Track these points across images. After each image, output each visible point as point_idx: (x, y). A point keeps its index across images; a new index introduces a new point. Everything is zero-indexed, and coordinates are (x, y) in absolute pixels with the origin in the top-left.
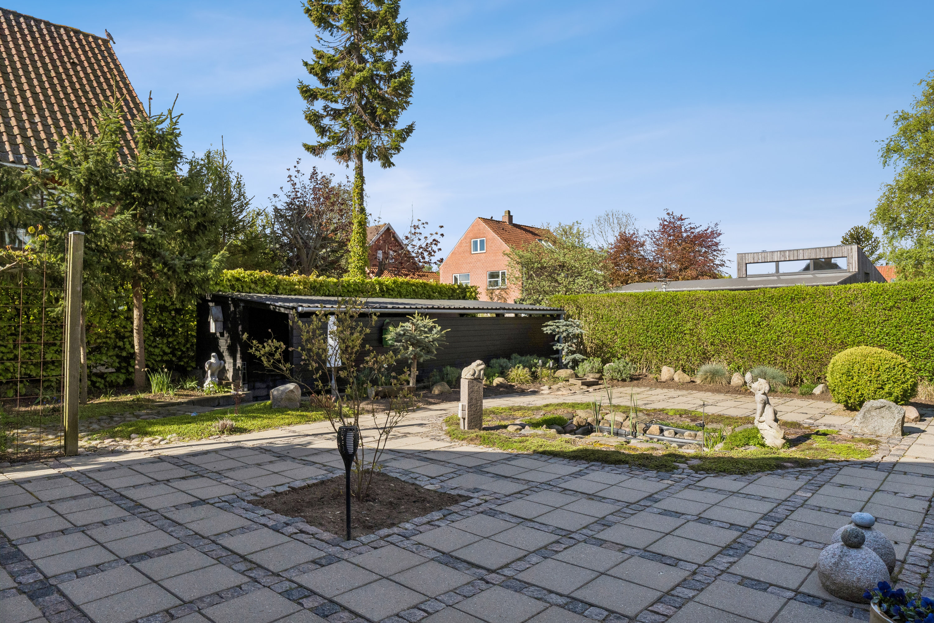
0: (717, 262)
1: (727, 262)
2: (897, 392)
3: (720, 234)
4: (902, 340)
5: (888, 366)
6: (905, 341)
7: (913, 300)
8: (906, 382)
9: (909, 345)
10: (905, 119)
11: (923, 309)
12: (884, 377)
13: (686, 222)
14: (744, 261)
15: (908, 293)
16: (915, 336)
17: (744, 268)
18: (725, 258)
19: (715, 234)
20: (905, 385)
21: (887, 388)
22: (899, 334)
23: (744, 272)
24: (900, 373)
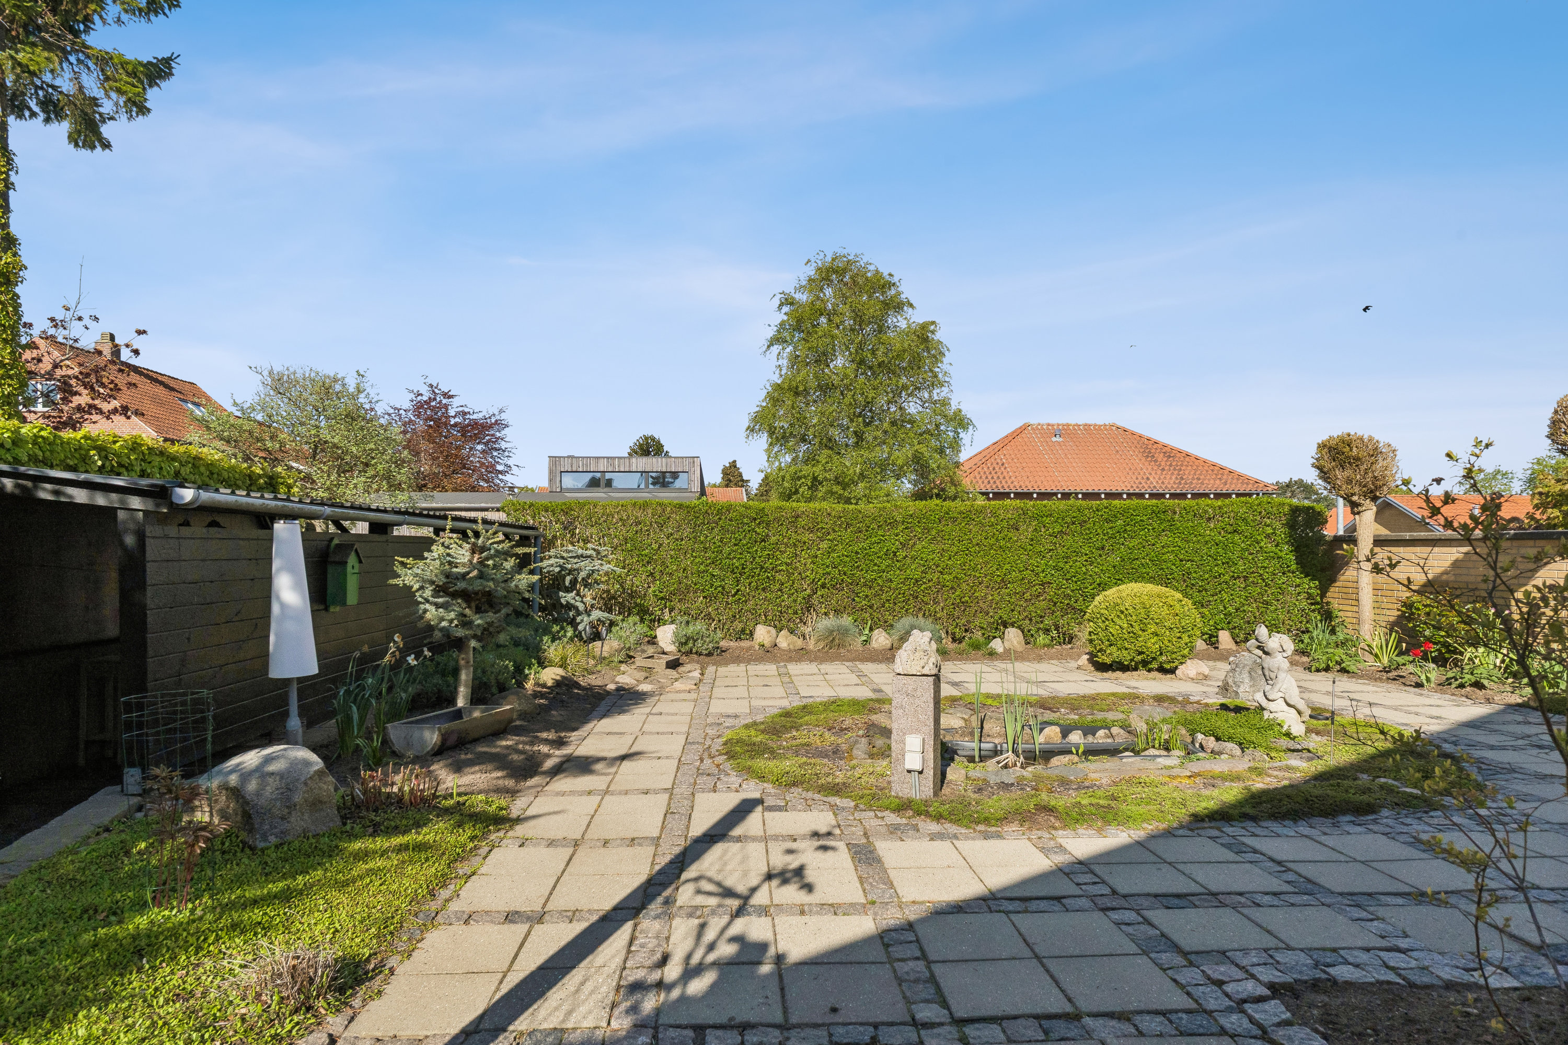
0: (500, 468)
1: (514, 468)
3: (507, 426)
10: (792, 304)
13: (456, 402)
14: (558, 468)
17: (558, 479)
18: (510, 462)
19: (500, 425)
23: (558, 484)
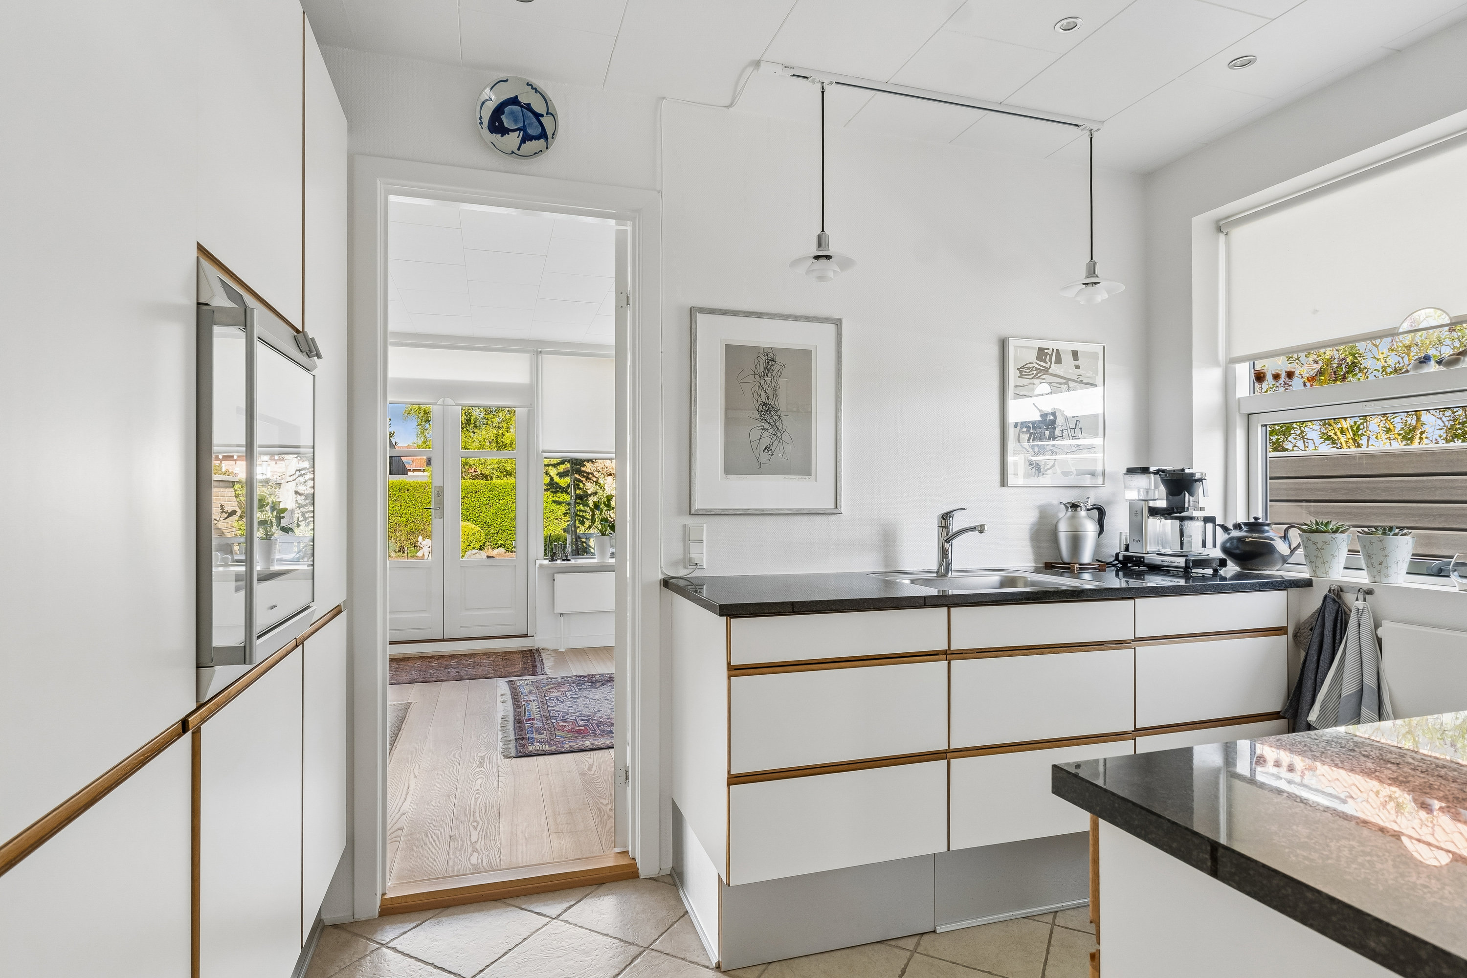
2: (478, 546)
4: (469, 518)
5: (473, 532)
6: (471, 519)
7: (476, 492)
8: (482, 541)
9: (473, 521)
11: (481, 498)
12: (471, 539)
15: (473, 488)
16: (477, 515)
20: (481, 543)
21: (472, 545)
22: (468, 514)
24: (478, 536)
